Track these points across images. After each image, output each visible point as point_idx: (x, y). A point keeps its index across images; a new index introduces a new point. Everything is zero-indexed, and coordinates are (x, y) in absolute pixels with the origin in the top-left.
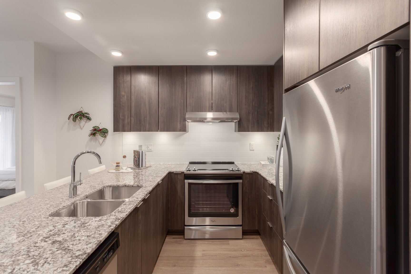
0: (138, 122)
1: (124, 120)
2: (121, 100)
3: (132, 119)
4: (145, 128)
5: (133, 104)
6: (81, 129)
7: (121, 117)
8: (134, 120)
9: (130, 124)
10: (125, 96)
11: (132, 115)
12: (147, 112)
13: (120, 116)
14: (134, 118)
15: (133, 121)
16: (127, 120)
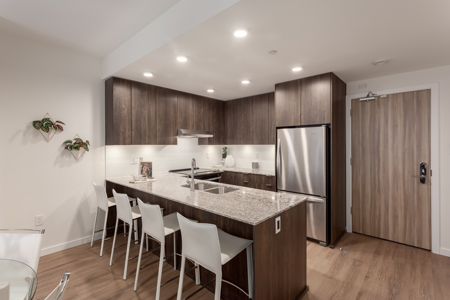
0: (139, 136)
1: (124, 133)
2: (122, 113)
3: (133, 132)
4: (145, 142)
5: (134, 118)
6: (47, 141)
7: (121, 130)
8: (135, 133)
9: (131, 137)
10: (126, 109)
11: (132, 128)
12: (147, 126)
13: (121, 128)
14: (135, 132)
15: (133, 135)
16: (128, 134)
